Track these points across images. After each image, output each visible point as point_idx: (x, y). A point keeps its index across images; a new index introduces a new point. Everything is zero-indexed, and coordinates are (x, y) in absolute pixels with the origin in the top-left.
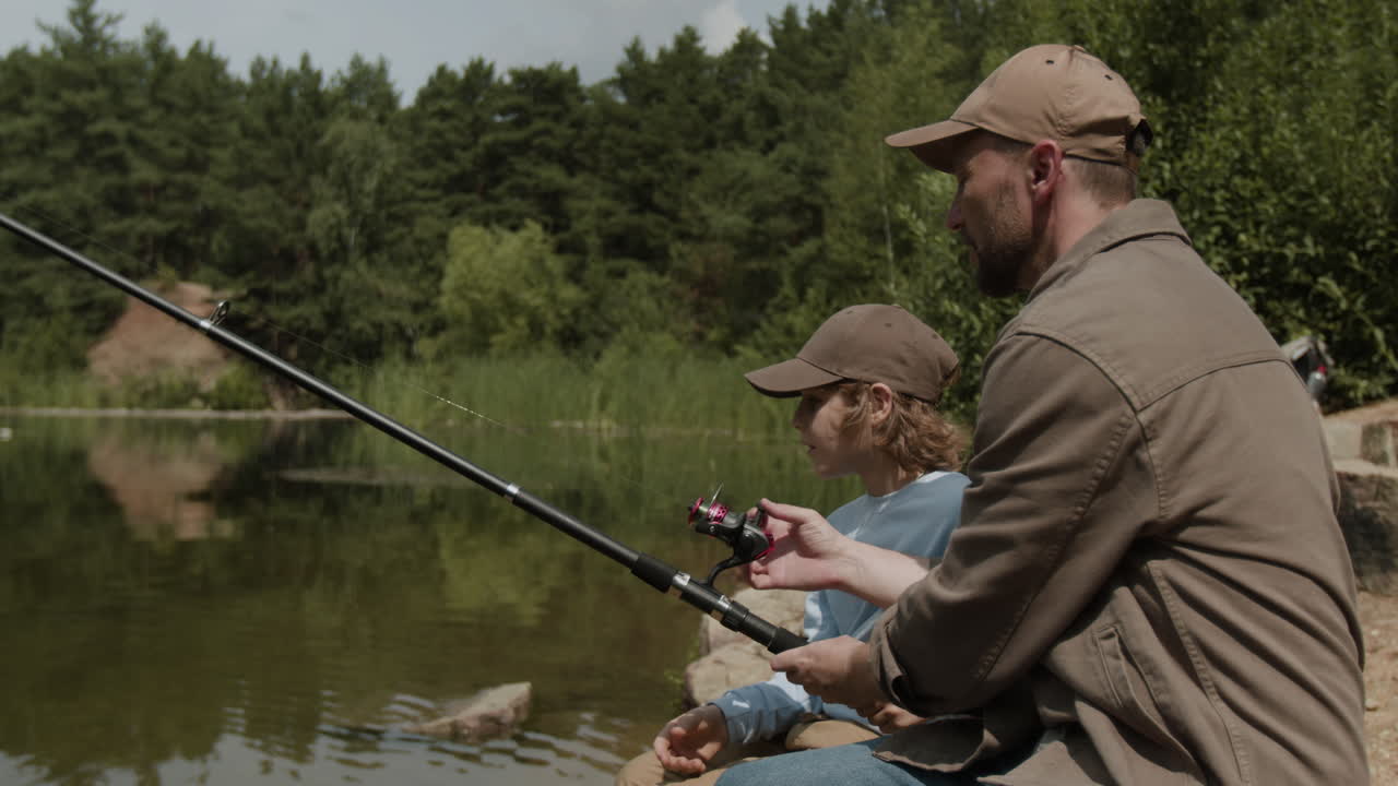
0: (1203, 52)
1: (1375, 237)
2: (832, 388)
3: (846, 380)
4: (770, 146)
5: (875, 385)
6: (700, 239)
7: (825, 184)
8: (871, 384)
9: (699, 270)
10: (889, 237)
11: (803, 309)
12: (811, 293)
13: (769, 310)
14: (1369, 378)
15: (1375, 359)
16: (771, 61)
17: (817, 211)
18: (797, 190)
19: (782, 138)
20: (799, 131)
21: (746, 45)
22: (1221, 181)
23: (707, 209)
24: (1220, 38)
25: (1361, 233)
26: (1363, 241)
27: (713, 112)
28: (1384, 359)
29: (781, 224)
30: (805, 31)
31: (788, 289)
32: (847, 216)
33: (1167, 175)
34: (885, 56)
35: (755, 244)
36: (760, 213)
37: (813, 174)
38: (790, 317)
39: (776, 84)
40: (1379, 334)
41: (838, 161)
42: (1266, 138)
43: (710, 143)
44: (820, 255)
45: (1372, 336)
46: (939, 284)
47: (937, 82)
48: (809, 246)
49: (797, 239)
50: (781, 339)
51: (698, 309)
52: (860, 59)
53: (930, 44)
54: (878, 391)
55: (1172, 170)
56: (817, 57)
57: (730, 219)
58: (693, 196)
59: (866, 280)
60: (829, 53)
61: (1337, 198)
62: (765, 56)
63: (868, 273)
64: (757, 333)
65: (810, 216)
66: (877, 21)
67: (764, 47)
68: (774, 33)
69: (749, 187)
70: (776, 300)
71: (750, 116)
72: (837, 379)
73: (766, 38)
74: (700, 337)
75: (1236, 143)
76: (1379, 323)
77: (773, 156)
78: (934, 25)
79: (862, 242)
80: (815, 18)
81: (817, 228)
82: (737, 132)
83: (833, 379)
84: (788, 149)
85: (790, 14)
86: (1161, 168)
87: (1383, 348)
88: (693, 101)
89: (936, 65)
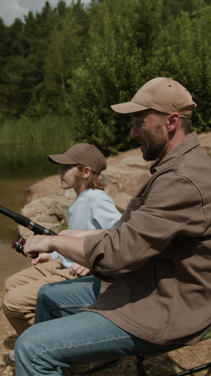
0: (152, 35)
1: (198, 88)
2: (75, 165)
3: (79, 164)
4: (26, 55)
5: (87, 167)
6: (7, 83)
7: (44, 67)
8: (86, 167)
9: (8, 93)
10: (63, 82)
11: (39, 104)
12: (41, 99)
13: (29, 104)
14: (197, 127)
15: (199, 122)
16: (25, 28)
17: (42, 75)
18: (35, 69)
19: (30, 52)
20: (35, 51)
21: (18, 23)
22: (157, 73)
23: (9, 74)
24: (156, 31)
25: (194, 88)
26: (195, 89)
27: (9, 45)
28: (201, 122)
29: (31, 79)
30: (35, 20)
31: (34, 98)
32: (50, 76)
33: (142, 71)
34: (60, 28)
35: (24, 85)
36: (25, 76)
37: (40, 64)
38: (35, 107)
39: (28, 36)
40: (200, 115)
41: (47, 60)
42: (169, 60)
43: (9, 54)
44: (43, 88)
45: (198, 116)
46: (81, 102)
47: (76, 36)
48: (40, 85)
49: (37, 83)
50: (33, 113)
51: (8, 105)
52: (53, 29)
53: (73, 25)
54: (87, 169)
55: (144, 69)
56: (39, 28)
57: (16, 77)
58: (4, 70)
59: (57, 95)
60: (43, 27)
61: (188, 78)
62: (23, 27)
63: (57, 93)
64: (26, 112)
65: (40, 77)
66: (56, 16)
67: (23, 24)
68: (26, 20)
69: (21, 68)
70: (31, 102)
71: (20, 46)
72: (77, 163)
73: (24, 21)
74: (9, 113)
75: (161, 61)
76: (200, 112)
77: (28, 58)
78: (74, 19)
79: (55, 84)
80: (38, 15)
81: (42, 80)
82: (17, 51)
83: (75, 163)
84: (32, 56)
85: (30, 14)
86: (141, 69)
87: (200, 119)
88: (3, 41)
89: (75, 31)
